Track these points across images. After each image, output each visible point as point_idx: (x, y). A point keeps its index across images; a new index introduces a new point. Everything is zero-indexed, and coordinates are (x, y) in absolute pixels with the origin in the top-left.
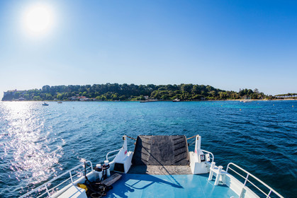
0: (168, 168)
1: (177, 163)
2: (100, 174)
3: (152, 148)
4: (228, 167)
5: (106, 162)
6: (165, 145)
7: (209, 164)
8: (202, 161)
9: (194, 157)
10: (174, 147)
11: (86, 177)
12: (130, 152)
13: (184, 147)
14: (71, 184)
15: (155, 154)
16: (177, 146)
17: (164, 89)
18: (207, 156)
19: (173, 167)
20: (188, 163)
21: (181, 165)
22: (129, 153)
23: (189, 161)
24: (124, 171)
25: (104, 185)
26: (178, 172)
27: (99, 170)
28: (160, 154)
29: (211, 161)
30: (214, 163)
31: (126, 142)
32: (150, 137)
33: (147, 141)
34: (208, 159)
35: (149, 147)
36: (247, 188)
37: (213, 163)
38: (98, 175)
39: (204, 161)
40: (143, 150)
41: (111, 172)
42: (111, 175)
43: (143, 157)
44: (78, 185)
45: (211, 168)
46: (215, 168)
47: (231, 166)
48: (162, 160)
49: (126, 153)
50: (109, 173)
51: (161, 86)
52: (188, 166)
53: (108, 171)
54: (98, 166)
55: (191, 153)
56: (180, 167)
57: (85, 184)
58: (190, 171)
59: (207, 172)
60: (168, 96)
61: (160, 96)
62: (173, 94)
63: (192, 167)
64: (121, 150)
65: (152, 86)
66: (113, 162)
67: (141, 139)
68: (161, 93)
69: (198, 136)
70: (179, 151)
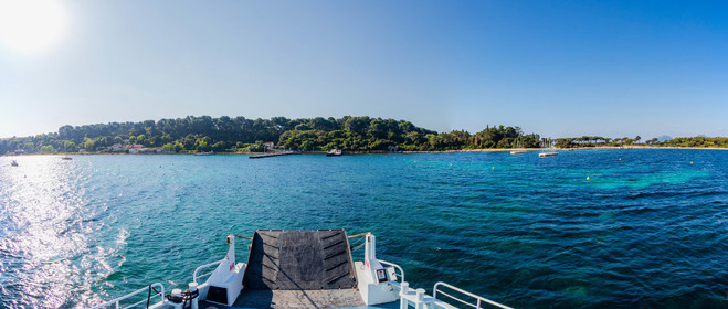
0: (315, 294)
1: (332, 285)
3: (282, 255)
4: (435, 290)
5: (193, 285)
6: (308, 249)
7: (396, 285)
8: (381, 281)
9: (365, 272)
10: (323, 253)
12: (240, 265)
13: (344, 252)
15: (289, 268)
16: (330, 251)
17: (307, 128)
18: (391, 271)
19: (325, 292)
20: (354, 283)
21: (340, 287)
22: (240, 267)
23: (355, 280)
24: (227, 302)
26: (336, 303)
27: (177, 300)
28: (299, 268)
29: (399, 280)
30: (407, 284)
31: (232, 247)
32: (277, 234)
33: (272, 242)
34: (393, 278)
35: (276, 254)
37: (404, 284)
39: (385, 280)
40: (265, 260)
41: (200, 302)
43: (265, 273)
45: (401, 294)
46: (410, 293)
47: (439, 287)
48: (303, 279)
49: (232, 267)
50: (196, 306)
51: (302, 121)
52: (354, 290)
54: (177, 292)
55: (358, 265)
56: (338, 293)
58: (359, 299)
59: (394, 300)
60: (316, 144)
61: (300, 143)
62: (326, 140)
63: (363, 292)
64: (222, 262)
65: (281, 121)
66: (205, 284)
67: (262, 236)
68: (302, 136)
69: (369, 235)
70: (333, 261)
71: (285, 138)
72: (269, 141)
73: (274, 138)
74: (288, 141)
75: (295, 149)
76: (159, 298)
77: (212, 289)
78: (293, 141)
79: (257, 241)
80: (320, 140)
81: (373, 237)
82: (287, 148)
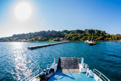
0: (70, 70)
1: (74, 68)
2: (45, 73)
4: (93, 70)
5: (48, 68)
6: (70, 61)
7: (86, 69)
8: (84, 68)
9: (81, 66)
10: (73, 62)
11: (40, 75)
13: (77, 62)
14: (34, 77)
15: (66, 64)
17: (74, 33)
18: (86, 66)
19: (73, 69)
20: (78, 68)
22: (56, 64)
24: (54, 71)
25: (47, 77)
26: (75, 72)
28: (68, 65)
29: (87, 68)
31: (55, 60)
32: (64, 58)
33: (63, 59)
35: (64, 62)
36: (100, 79)
37: (88, 69)
38: (44, 73)
40: (61, 63)
42: (49, 73)
43: (61, 65)
44: (37, 78)
45: (87, 71)
46: (89, 71)
47: (94, 70)
48: (69, 67)
50: (48, 73)
53: (48, 72)
54: (45, 70)
55: (80, 64)
56: (76, 70)
57: (39, 77)
58: (79, 71)
60: (78, 38)
61: (72, 38)
62: (81, 36)
63: (80, 70)
64: (53, 64)
65: (66, 31)
66: (50, 68)
67: (61, 58)
68: (72, 35)
69: (82, 58)
70: (75, 63)
71: (67, 36)
72: (61, 37)
73: (63, 36)
74: (67, 37)
75: (70, 40)
76: (41, 72)
77: (51, 69)
78: (69, 37)
79: (60, 59)
80: (79, 36)
81: (83, 59)
82: (67, 40)
